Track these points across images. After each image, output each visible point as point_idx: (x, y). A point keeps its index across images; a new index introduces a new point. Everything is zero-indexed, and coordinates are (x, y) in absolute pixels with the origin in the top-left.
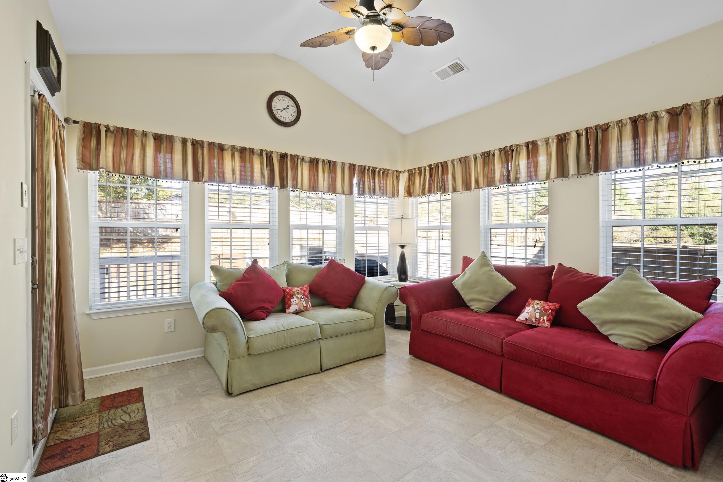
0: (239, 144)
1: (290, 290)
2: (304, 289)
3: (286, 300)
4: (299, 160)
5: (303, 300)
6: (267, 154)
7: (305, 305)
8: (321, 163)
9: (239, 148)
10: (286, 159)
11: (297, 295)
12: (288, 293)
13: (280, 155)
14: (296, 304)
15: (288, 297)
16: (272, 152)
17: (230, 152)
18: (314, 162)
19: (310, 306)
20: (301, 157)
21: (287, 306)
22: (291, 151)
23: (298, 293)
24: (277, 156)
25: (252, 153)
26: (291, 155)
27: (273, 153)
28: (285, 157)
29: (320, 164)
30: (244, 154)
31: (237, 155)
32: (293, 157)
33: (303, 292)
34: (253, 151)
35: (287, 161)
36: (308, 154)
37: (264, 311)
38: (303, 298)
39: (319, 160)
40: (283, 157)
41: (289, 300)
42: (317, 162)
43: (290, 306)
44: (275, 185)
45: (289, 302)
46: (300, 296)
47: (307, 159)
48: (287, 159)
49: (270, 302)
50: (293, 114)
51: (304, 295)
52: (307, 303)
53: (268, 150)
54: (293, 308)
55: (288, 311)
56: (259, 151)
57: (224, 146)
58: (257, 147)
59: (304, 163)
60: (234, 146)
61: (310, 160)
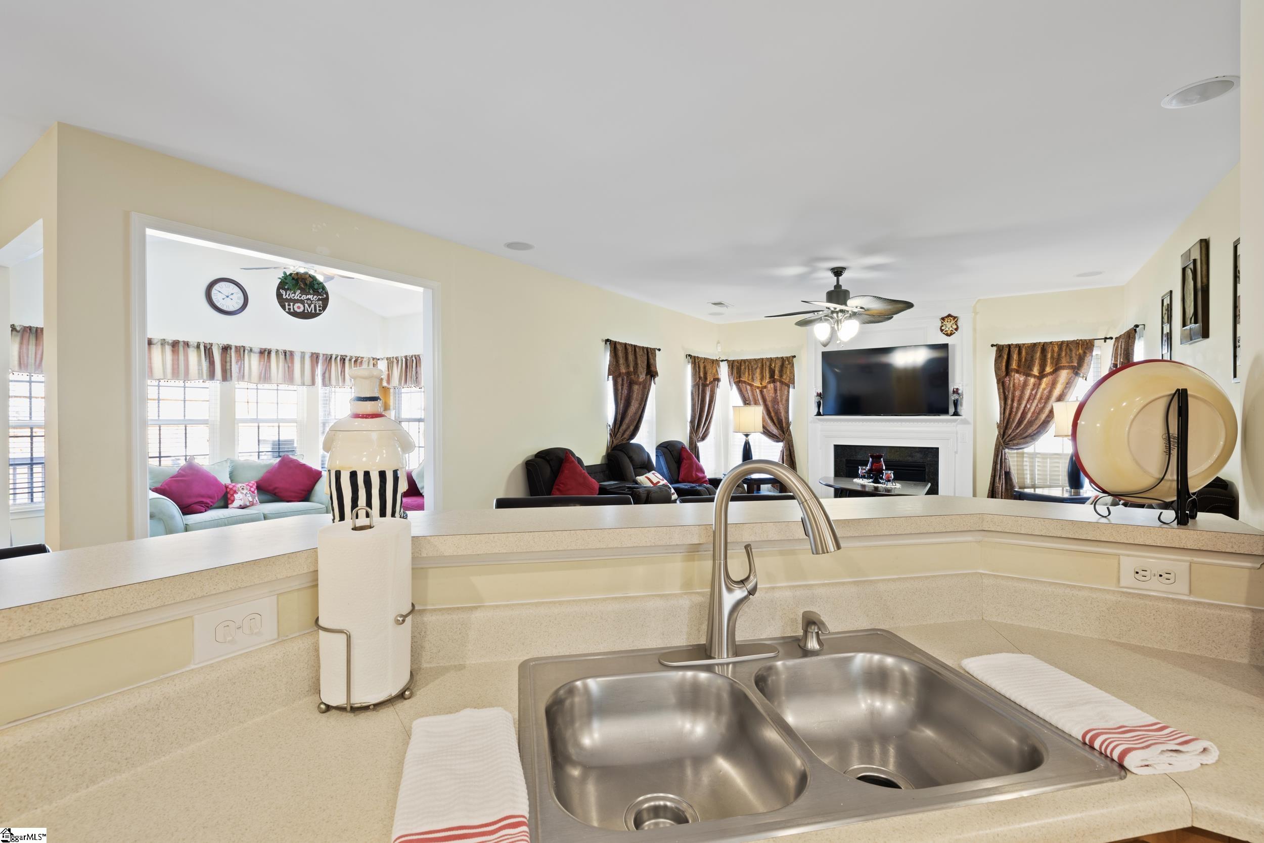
0: (171, 338)
1: (234, 486)
2: (251, 485)
3: (229, 496)
4: (246, 352)
5: (249, 495)
6: (205, 347)
7: (251, 500)
8: (275, 353)
9: (170, 342)
10: (229, 350)
11: (242, 491)
12: (231, 489)
13: (222, 347)
14: (241, 499)
15: (232, 492)
16: (211, 345)
17: (160, 346)
18: (265, 353)
19: (257, 501)
20: (249, 349)
21: (230, 502)
22: (234, 343)
23: (243, 489)
24: (218, 349)
25: (186, 346)
26: (236, 347)
27: (213, 345)
28: (229, 348)
29: (273, 354)
30: (177, 347)
31: (168, 349)
32: (239, 348)
33: (249, 487)
34: (188, 344)
35: (231, 353)
36: (258, 344)
37: (203, 505)
38: (248, 493)
39: (271, 351)
40: (226, 349)
41: (232, 495)
42: (270, 352)
43: (233, 501)
44: (216, 378)
45: (232, 498)
46: (245, 492)
47: (256, 350)
48: (230, 351)
49: (210, 497)
50: (239, 301)
51: (250, 490)
52: (253, 498)
53: (207, 342)
54: (236, 503)
55: (230, 506)
56: (196, 344)
57: (152, 340)
58: (193, 340)
59: (252, 354)
60: (164, 339)
61: (261, 351)
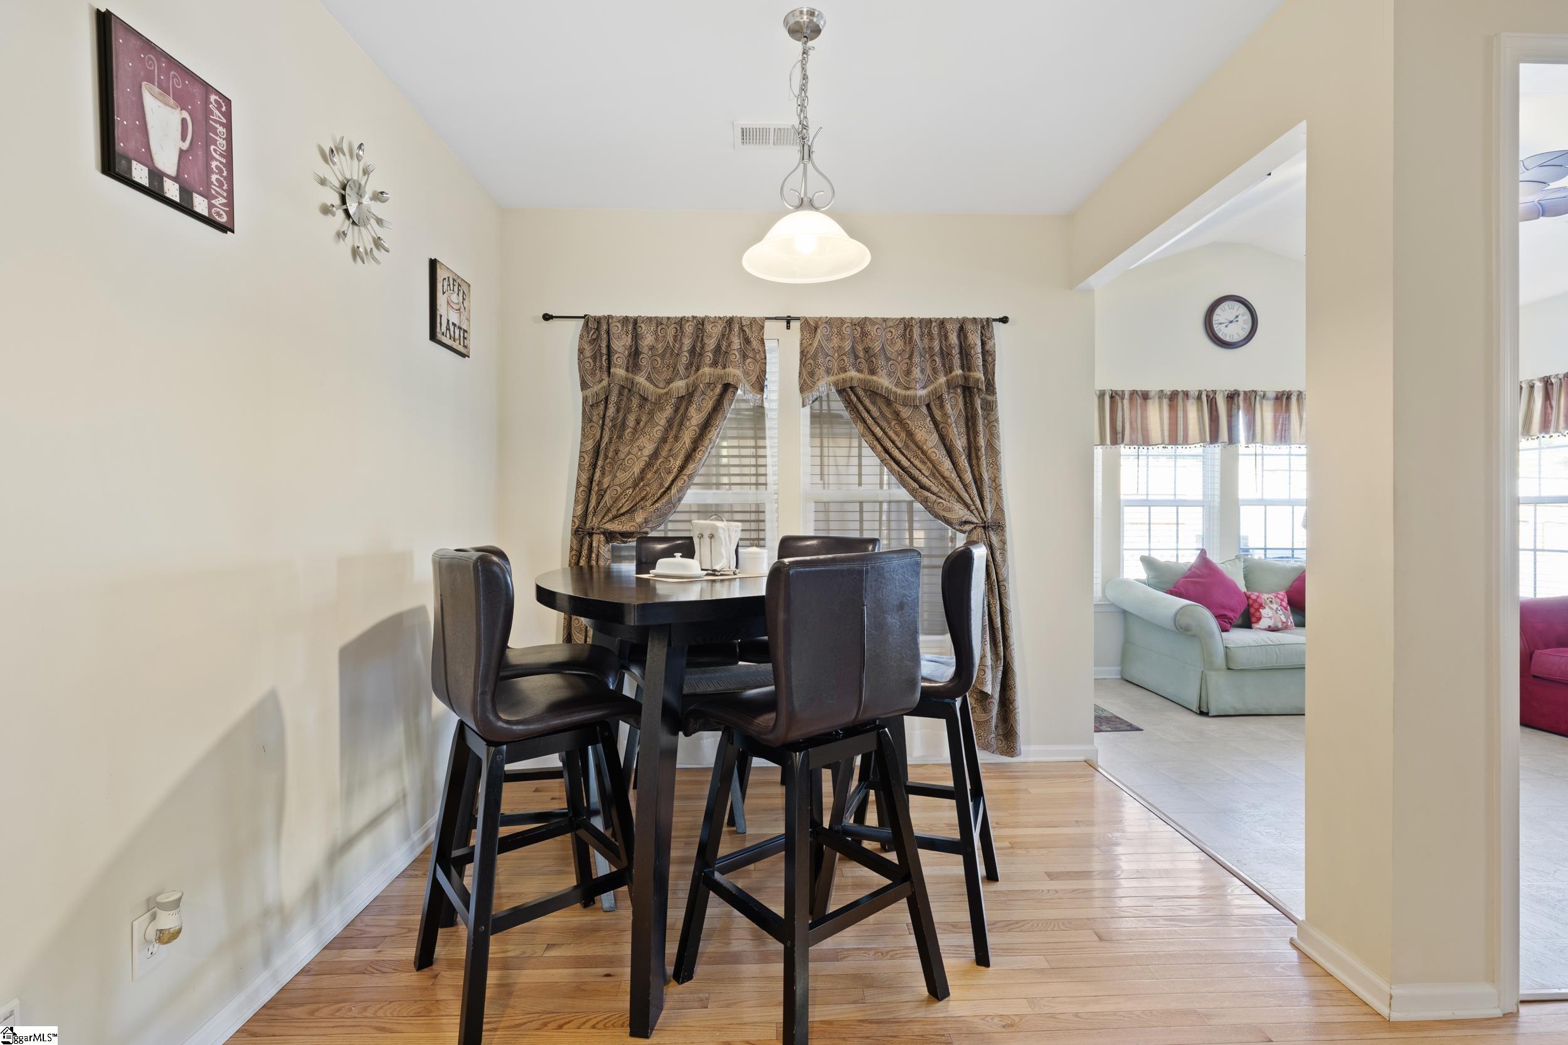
0: (1168, 388)
1: (1258, 597)
2: (1281, 597)
3: (1252, 610)
4: (1258, 398)
5: (1281, 612)
6: (1207, 396)
7: (1284, 620)
8: (1296, 398)
9: (1169, 393)
10: (1236, 399)
11: (1270, 605)
12: (1255, 601)
13: (1228, 394)
14: (1270, 618)
15: (1256, 606)
16: (1215, 392)
17: (1157, 400)
18: (1283, 398)
19: (1291, 623)
20: (1262, 393)
21: (1254, 619)
22: (1242, 387)
23: (1271, 601)
24: (1224, 397)
25: (1186, 398)
26: (1245, 393)
27: (1218, 392)
28: (1236, 395)
29: (1294, 399)
30: (1176, 400)
31: (1165, 402)
32: (1248, 394)
33: (1278, 600)
34: (1187, 394)
35: (1238, 402)
36: (1273, 386)
37: (1226, 620)
38: (1279, 609)
39: (1291, 394)
40: (1232, 397)
41: (1258, 610)
42: (1289, 397)
43: (1259, 619)
44: (1220, 440)
45: (1257, 614)
46: (1275, 606)
47: (1272, 395)
48: (1238, 400)
49: (1232, 610)
50: (1245, 326)
51: (1281, 605)
52: (1287, 618)
53: (1209, 389)
54: (1265, 623)
55: (1255, 626)
56: (1197, 394)
57: (1149, 393)
58: (1193, 387)
59: (1264, 401)
60: (1162, 391)
61: (1277, 395)
